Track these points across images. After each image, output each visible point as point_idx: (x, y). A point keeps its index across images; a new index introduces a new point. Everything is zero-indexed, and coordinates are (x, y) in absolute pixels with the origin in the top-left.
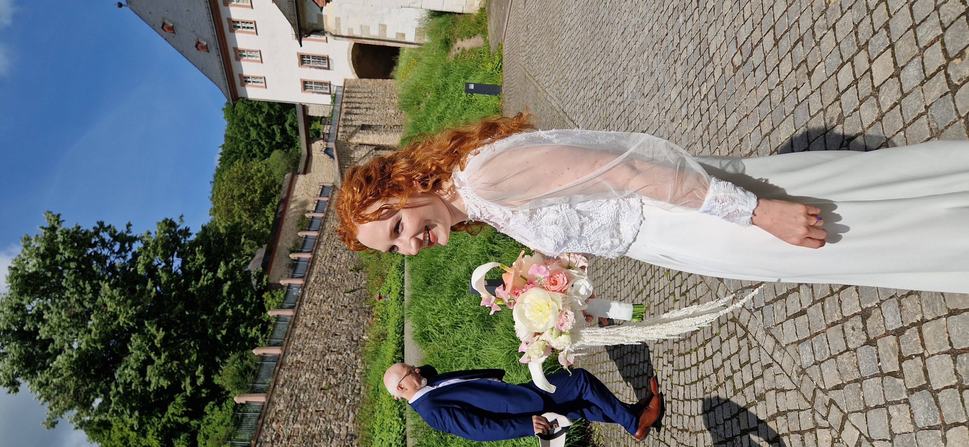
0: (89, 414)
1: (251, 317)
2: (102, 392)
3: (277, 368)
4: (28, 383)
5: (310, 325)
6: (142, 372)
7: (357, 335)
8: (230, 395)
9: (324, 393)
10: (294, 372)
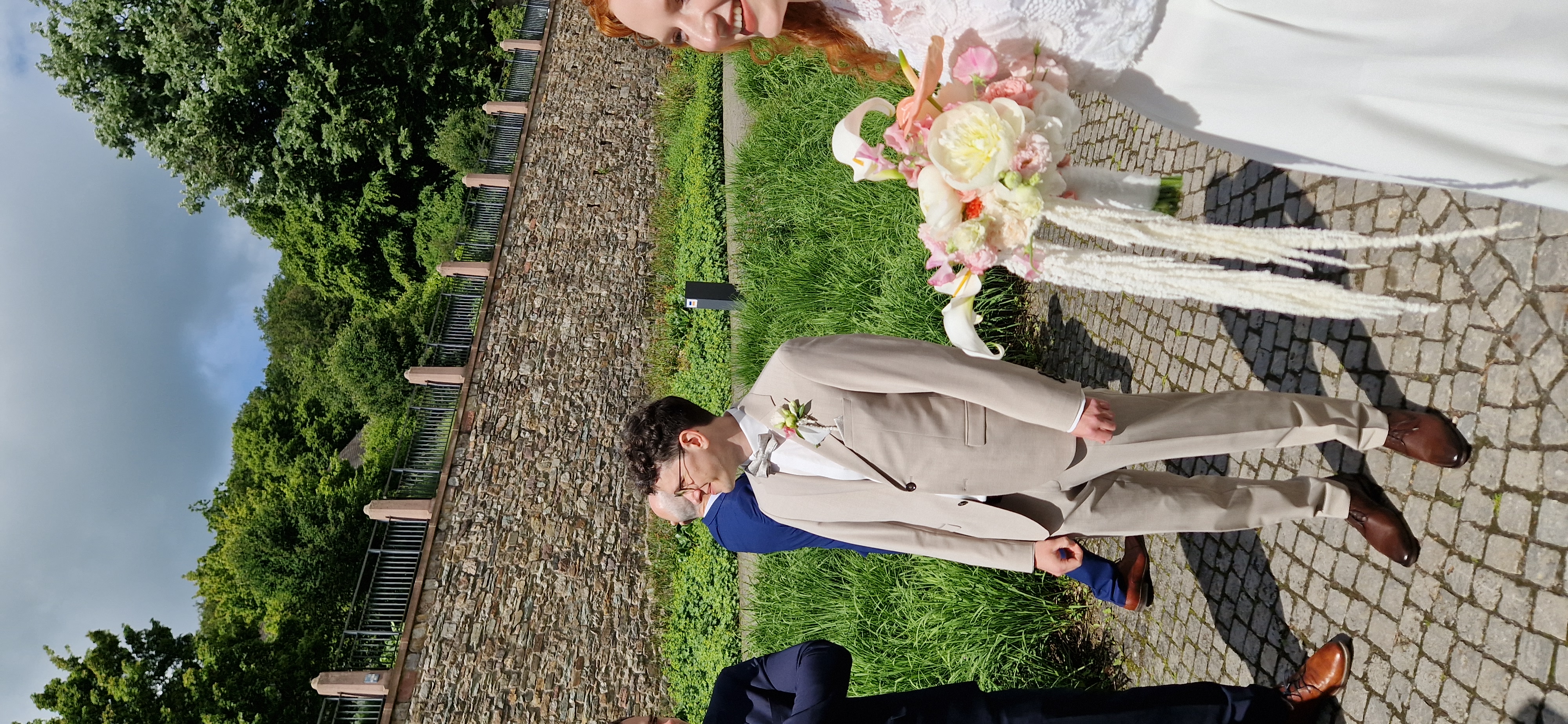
0: (247, 195)
1: (473, 54)
2: (260, 160)
3: (524, 136)
4: (145, 142)
5: (569, 69)
6: (316, 134)
7: (647, 89)
8: (455, 177)
9: (599, 179)
10: (550, 144)
